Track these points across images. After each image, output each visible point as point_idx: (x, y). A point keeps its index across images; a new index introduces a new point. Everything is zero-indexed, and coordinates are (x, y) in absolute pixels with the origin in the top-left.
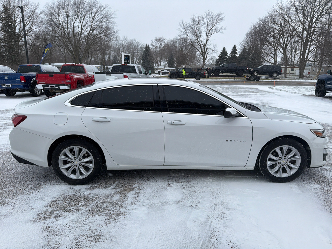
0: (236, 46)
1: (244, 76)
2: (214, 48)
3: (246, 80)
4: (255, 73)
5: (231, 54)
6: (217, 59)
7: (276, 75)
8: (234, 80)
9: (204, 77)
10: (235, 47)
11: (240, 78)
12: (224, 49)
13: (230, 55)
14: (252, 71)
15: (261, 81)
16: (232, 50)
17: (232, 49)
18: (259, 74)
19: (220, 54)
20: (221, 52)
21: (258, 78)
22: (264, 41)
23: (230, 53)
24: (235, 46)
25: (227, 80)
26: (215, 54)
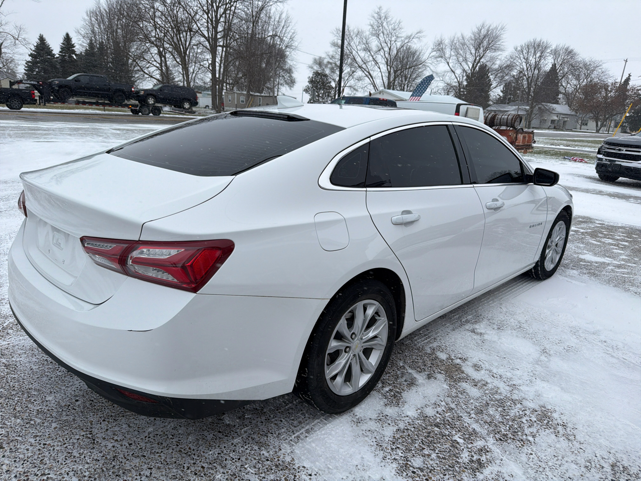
0: (71, 35)
1: (127, 106)
2: (17, 34)
3: (131, 113)
4: (149, 100)
5: (60, 52)
6: (29, 62)
7: (189, 106)
8: (103, 112)
9: (32, 102)
10: (68, 39)
11: (120, 108)
12: (42, 39)
13: (59, 54)
14: (143, 95)
15: (161, 117)
16: (63, 44)
17: (62, 42)
18: (157, 103)
19: (34, 51)
20: (35, 44)
21: (157, 111)
22: (131, 34)
23: (60, 50)
24: (67, 35)
25: (87, 111)
26: (24, 48)
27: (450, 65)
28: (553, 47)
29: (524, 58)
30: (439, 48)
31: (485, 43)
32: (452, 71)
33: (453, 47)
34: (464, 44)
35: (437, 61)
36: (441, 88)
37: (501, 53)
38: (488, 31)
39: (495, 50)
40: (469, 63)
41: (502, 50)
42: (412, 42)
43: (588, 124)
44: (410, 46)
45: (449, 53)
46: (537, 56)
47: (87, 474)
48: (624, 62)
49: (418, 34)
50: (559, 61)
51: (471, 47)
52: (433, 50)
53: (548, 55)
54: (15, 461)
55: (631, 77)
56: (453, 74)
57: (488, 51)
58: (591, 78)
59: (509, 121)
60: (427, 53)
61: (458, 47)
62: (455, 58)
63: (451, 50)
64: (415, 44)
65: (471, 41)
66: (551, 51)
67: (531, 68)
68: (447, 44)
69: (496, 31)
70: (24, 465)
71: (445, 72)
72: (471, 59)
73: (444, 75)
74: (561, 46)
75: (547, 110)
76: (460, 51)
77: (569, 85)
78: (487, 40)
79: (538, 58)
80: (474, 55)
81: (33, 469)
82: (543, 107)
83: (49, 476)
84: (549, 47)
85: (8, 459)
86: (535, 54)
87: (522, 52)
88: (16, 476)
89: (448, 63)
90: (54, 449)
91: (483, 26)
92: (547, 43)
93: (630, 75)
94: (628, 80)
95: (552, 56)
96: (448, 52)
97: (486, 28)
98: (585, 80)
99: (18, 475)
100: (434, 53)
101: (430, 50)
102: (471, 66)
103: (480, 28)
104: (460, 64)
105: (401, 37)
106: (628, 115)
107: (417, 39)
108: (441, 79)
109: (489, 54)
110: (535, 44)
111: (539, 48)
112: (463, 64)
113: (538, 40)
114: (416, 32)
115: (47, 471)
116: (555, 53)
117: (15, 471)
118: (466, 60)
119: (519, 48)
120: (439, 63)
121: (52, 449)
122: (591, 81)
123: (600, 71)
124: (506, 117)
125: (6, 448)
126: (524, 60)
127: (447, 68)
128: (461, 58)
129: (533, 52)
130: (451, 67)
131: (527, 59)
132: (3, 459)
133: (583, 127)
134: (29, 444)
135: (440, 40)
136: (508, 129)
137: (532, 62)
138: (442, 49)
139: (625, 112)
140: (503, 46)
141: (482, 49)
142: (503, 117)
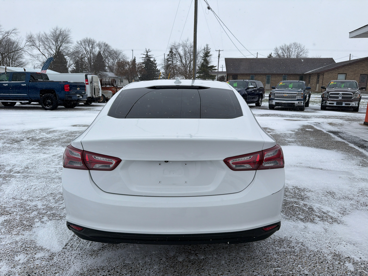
27: (41, 50)
28: (98, 42)
29: (84, 48)
30: (31, 39)
31: (60, 38)
32: (43, 54)
33: (40, 40)
34: (47, 39)
35: (32, 48)
36: (40, 64)
37: (71, 44)
38: (61, 32)
39: (68, 42)
40: (53, 50)
41: (71, 43)
42: (10, 35)
43: (123, 81)
44: (10, 38)
45: (39, 44)
46: (90, 47)
48: (132, 51)
49: (14, 31)
50: (102, 50)
51: (52, 40)
52: (27, 41)
53: (96, 46)
55: (136, 58)
56: (44, 56)
57: (63, 44)
58: (119, 58)
59: (110, 82)
60: (23, 43)
61: (44, 40)
62: (43, 46)
63: (39, 41)
64: (13, 37)
65: (51, 37)
66: (97, 44)
67: (89, 53)
68: (36, 38)
69: (65, 32)
71: (38, 55)
72: (54, 47)
73: (38, 57)
74: (101, 42)
75: (104, 75)
76: (45, 42)
77: (110, 62)
78: (61, 37)
79: (91, 48)
80: (55, 45)
82: (101, 74)
84: (95, 42)
86: (89, 46)
87: (82, 44)
89: (39, 49)
91: (57, 29)
92: (94, 40)
93: (135, 58)
94: (135, 59)
95: (98, 47)
96: (37, 43)
97: (59, 30)
98: (117, 60)
100: (28, 43)
101: (24, 42)
102: (55, 52)
103: (55, 29)
104: (47, 50)
105: (2, 32)
106: (139, 76)
107: (14, 34)
108: (37, 59)
109: (64, 45)
110: (87, 40)
111: (90, 42)
112: (50, 50)
113: (89, 38)
114: (12, 29)
116: (99, 45)
118: (50, 48)
119: (79, 42)
120: (33, 50)
122: (119, 60)
123: (122, 55)
124: (108, 80)
126: (83, 49)
127: (39, 52)
128: (47, 47)
129: (87, 44)
130: (42, 52)
131: (85, 49)
133: (122, 83)
135: (30, 35)
136: (111, 86)
137: (88, 50)
138: (33, 40)
139: (138, 76)
140: (72, 41)
141: (59, 41)
142: (106, 80)
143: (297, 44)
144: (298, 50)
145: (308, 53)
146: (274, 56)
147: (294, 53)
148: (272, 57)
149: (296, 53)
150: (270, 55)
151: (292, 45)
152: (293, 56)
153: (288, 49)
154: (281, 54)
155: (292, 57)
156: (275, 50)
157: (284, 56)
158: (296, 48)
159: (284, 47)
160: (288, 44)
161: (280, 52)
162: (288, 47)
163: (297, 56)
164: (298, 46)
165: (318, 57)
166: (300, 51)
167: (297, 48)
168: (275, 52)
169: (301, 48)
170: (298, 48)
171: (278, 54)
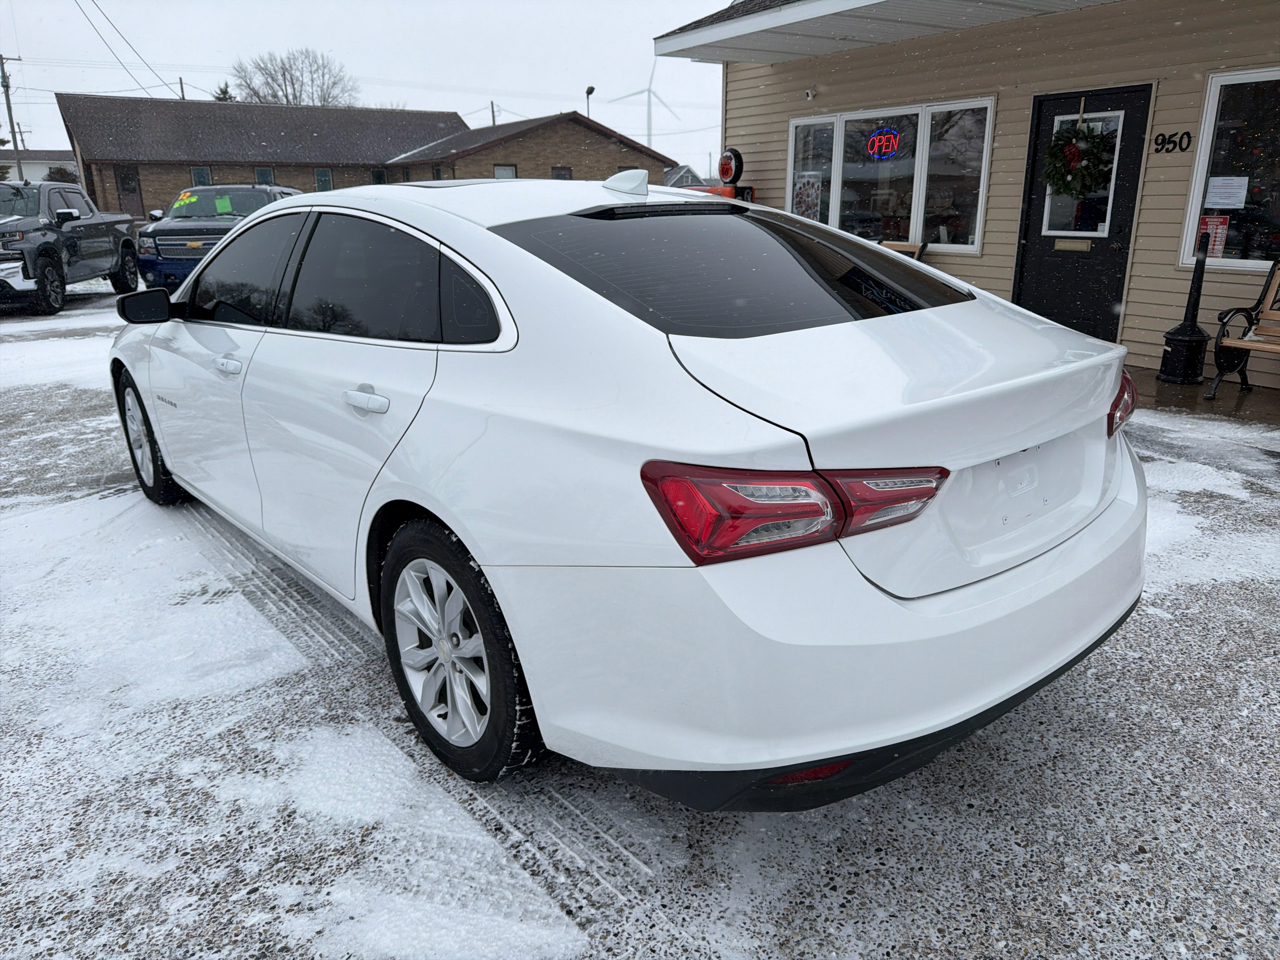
47: (1122, 746)
54: (1154, 822)
70: (1152, 809)
81: (1154, 797)
83: (1151, 778)
85: (1157, 832)
88: (1179, 809)
90: (1102, 791)
99: (1175, 807)
115: (1147, 782)
117: (1172, 814)
121: (1103, 794)
125: (1139, 844)
132: (1160, 837)
134: (1112, 821)
143: (315, 58)
144: (323, 77)
145: (358, 92)
146: (238, 94)
147: (309, 89)
148: (230, 98)
149: (319, 90)
150: (224, 92)
151: (295, 59)
152: (310, 98)
153: (284, 71)
154: (264, 91)
155: (306, 101)
156: (235, 72)
157: (275, 96)
158: (314, 68)
159: (269, 65)
160: (281, 54)
161: (258, 81)
162: (282, 61)
163: (324, 98)
164: (320, 62)
165: (398, 105)
166: (331, 84)
167: (317, 70)
168: (238, 82)
169: (333, 72)
170: (320, 72)
171: (253, 89)
